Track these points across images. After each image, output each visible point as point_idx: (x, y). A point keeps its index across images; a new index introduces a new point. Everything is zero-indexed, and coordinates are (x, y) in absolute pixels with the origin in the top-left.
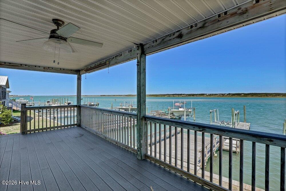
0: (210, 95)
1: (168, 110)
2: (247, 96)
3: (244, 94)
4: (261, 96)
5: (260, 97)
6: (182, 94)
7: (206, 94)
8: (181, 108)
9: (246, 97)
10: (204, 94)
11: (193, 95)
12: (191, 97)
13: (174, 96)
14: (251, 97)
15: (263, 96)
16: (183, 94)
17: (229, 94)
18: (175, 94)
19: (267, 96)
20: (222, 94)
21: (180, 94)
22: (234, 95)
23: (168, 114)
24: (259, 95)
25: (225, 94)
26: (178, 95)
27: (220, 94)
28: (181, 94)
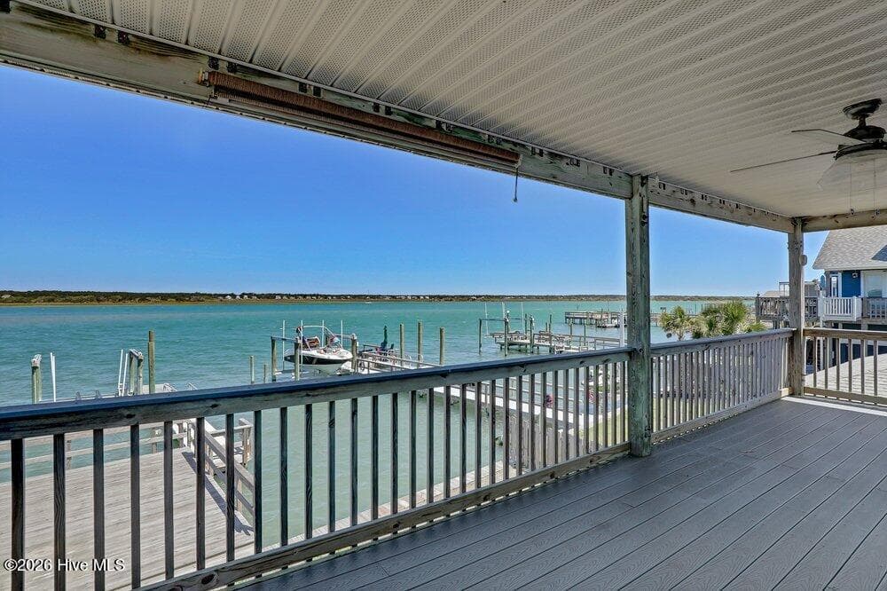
2: (30, 302)
3: (11, 293)
4: (81, 301)
5: (78, 306)
9: (27, 306)
15: (86, 300)
19: (99, 301)
24: (74, 298)
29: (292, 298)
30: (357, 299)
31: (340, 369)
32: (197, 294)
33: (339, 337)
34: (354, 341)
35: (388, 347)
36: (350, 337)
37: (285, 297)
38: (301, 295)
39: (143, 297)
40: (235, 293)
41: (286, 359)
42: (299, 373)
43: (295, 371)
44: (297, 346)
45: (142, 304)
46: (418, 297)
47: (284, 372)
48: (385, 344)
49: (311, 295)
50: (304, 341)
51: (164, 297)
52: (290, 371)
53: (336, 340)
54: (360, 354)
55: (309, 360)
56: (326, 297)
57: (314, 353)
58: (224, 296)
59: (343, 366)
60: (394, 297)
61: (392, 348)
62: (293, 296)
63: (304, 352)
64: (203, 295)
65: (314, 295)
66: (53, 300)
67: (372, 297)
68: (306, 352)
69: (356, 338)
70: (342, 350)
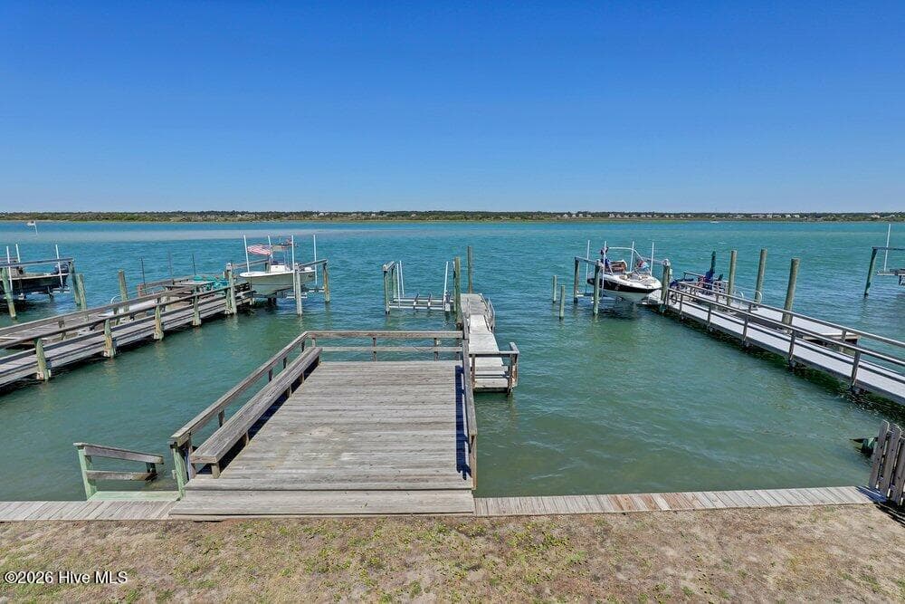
0: (331, 216)
1: (227, 275)
3: (417, 213)
6: (238, 213)
7: (318, 213)
8: (276, 263)
10: (311, 213)
11: (278, 216)
12: (272, 221)
13: (209, 220)
14: (433, 222)
16: (243, 213)
17: (382, 213)
18: (209, 213)
19: (467, 219)
20: (363, 214)
21: (228, 213)
22: (393, 215)
23: (226, 290)
24: (451, 217)
25: (371, 213)
26: (223, 214)
27: (357, 213)
28: (233, 214)
29: (626, 216)
30: (699, 218)
31: (646, 298)
32: (539, 213)
33: (649, 261)
34: (666, 268)
35: (715, 277)
36: (662, 262)
37: (618, 216)
38: (635, 213)
39: (497, 216)
40: (572, 212)
41: (588, 281)
42: (598, 298)
43: (594, 295)
44: (598, 269)
45: (496, 222)
46: (783, 215)
47: (586, 294)
48: (711, 273)
49: (646, 214)
50: (606, 264)
51: (512, 216)
52: (589, 295)
53: (645, 265)
54: (675, 283)
55: (611, 286)
56: (662, 215)
57: (616, 278)
58: (562, 214)
59: (650, 296)
60: (748, 216)
61: (720, 279)
62: (627, 214)
63: (606, 276)
64: (544, 213)
65: (650, 213)
66: (438, 218)
67: (719, 215)
68: (608, 276)
69: (668, 264)
70: (650, 278)
